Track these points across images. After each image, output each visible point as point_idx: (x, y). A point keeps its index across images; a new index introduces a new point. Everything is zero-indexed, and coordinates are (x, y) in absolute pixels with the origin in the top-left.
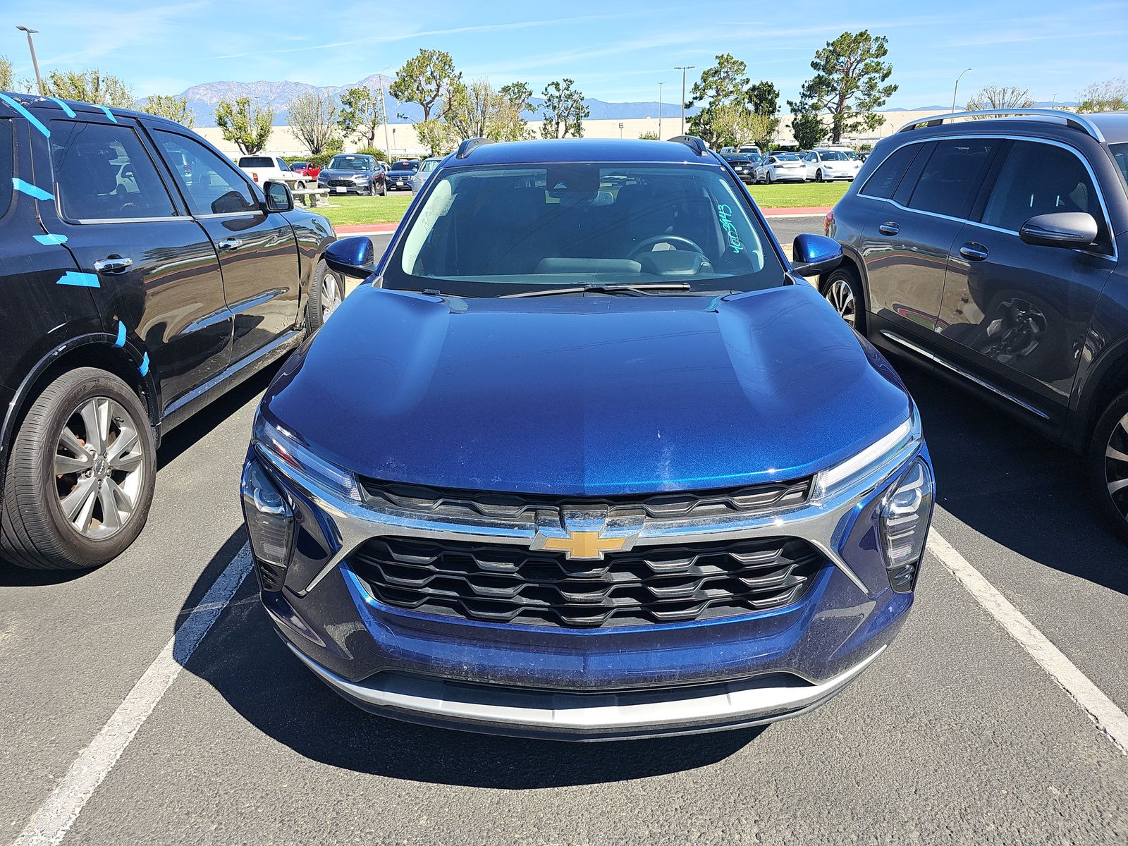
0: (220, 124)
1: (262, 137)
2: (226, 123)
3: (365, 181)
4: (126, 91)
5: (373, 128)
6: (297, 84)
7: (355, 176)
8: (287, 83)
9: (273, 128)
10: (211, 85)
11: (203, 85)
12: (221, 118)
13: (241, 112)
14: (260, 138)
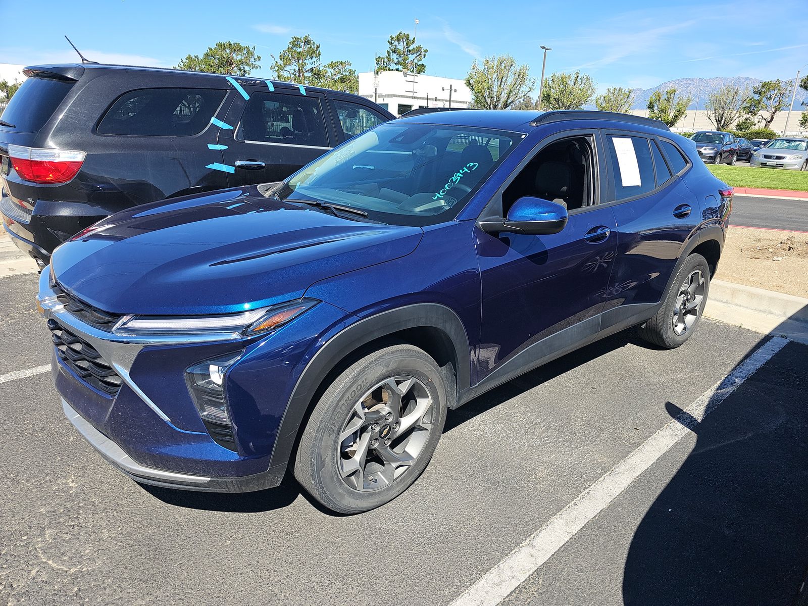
0: (649, 108)
1: (676, 117)
2: (654, 106)
3: (712, 152)
4: (592, 85)
5: (774, 113)
6: (747, 79)
7: (704, 148)
8: (739, 78)
9: (687, 112)
10: (679, 81)
11: (674, 81)
12: (651, 103)
13: (668, 100)
14: (674, 118)
